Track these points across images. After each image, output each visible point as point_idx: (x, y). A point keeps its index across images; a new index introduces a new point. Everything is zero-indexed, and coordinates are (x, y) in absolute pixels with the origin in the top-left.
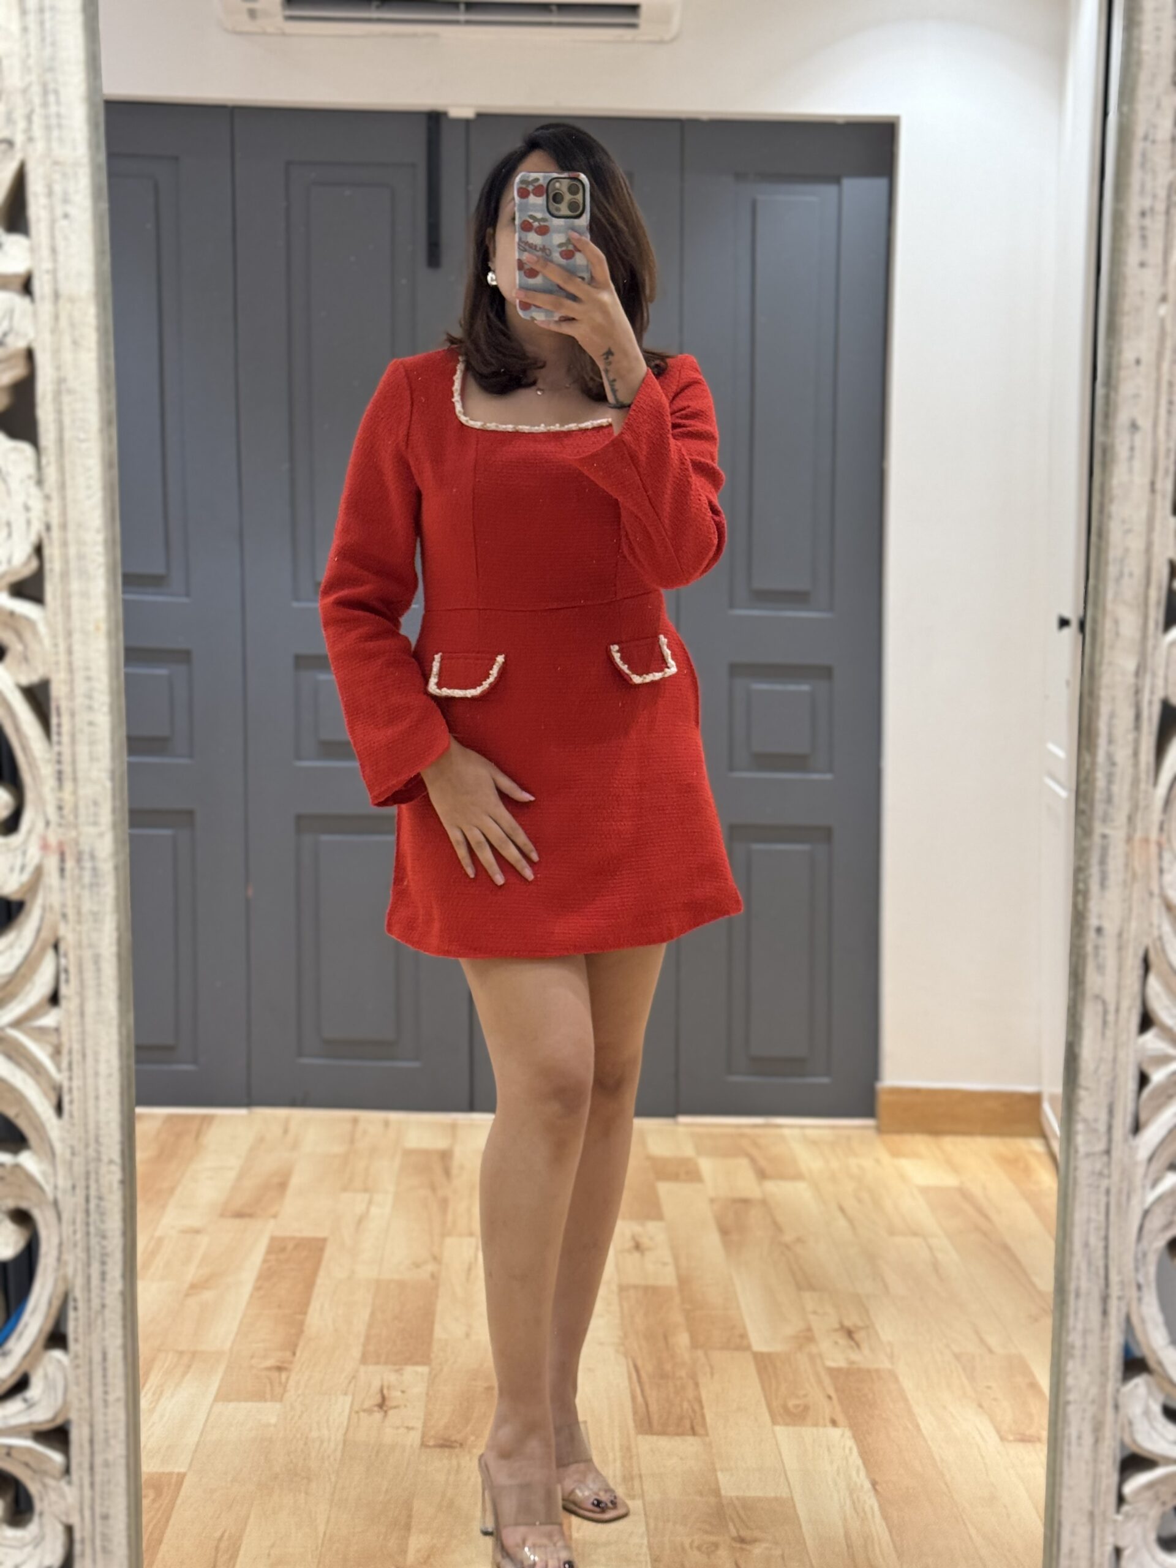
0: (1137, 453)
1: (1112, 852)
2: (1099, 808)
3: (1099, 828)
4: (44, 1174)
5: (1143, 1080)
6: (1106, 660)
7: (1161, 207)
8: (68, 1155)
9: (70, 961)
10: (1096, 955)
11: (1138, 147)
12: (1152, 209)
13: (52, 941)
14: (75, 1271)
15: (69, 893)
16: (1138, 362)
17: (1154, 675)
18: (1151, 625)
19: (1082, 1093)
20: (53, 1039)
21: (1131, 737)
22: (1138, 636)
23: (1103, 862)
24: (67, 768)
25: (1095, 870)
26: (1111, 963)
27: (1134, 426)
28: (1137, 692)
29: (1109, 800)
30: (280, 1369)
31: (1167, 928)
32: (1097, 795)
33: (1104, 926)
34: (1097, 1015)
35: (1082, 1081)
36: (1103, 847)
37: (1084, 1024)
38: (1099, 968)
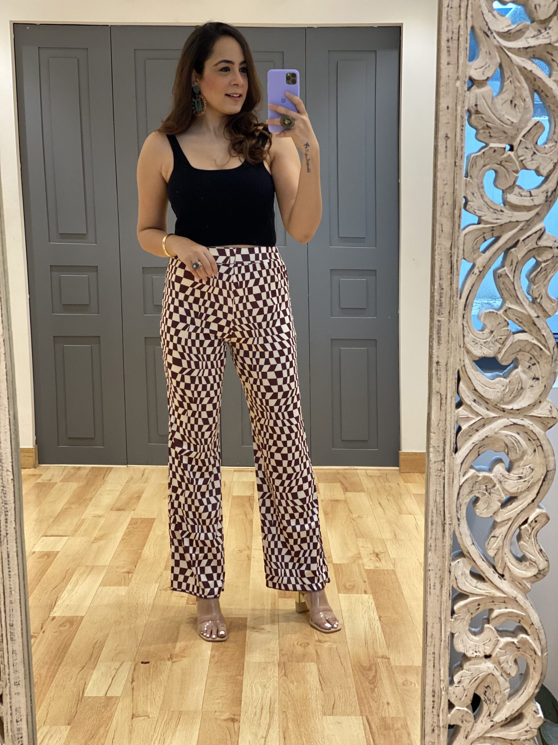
0: (448, 148)
1: (442, 328)
2: (436, 308)
3: (436, 318)
5: (459, 429)
6: (437, 243)
7: (455, 37)
10: (437, 374)
11: (445, 10)
12: (452, 38)
16: (448, 108)
17: (458, 249)
18: (457, 226)
19: (432, 434)
21: (449, 276)
22: (451, 231)
23: (439, 333)
25: (435, 336)
26: (443, 378)
27: (447, 137)
28: (451, 256)
29: (441, 305)
30: (129, 573)
31: (468, 362)
32: (435, 303)
33: (440, 361)
34: (438, 400)
35: (432, 430)
36: (439, 326)
37: (433, 404)
38: (438, 380)
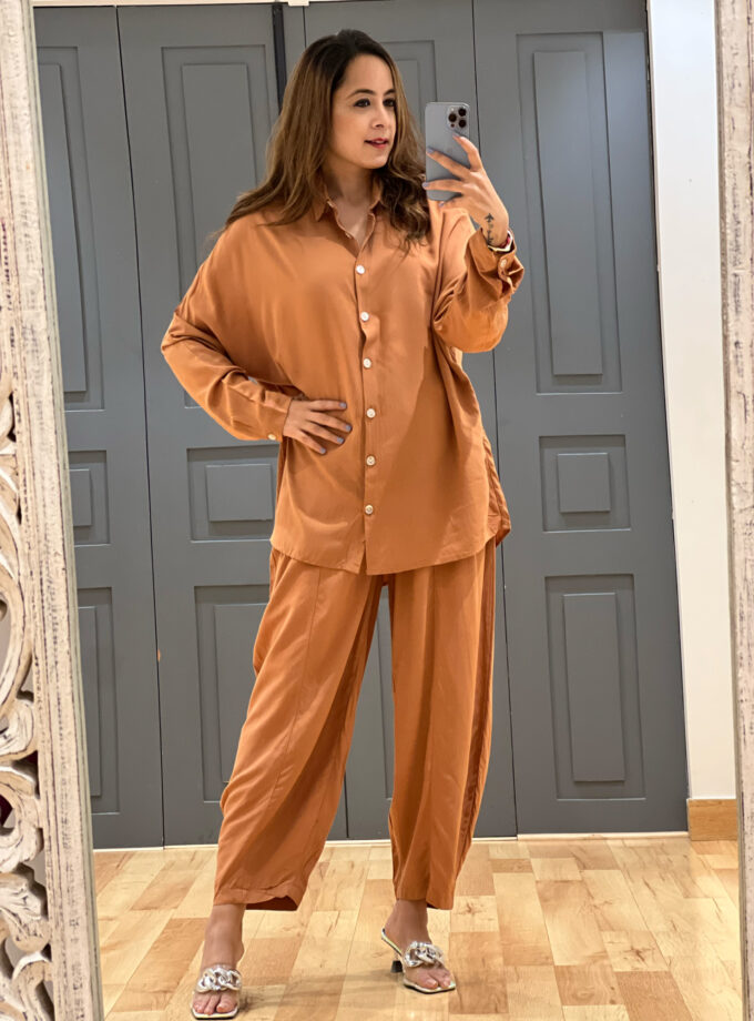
1: (741, 287)
2: (730, 254)
3: (731, 270)
4: (10, 565)
6: (726, 149)
8: (27, 551)
9: (20, 406)
10: (737, 362)
13: (8, 395)
14: (36, 635)
15: (18, 357)
19: (733, 464)
20: (13, 463)
21: (748, 201)
23: (736, 295)
24: (11, 267)
25: (731, 300)
26: (747, 367)
28: (750, 168)
29: (737, 249)
32: (728, 246)
33: (741, 340)
34: (740, 406)
35: (733, 455)
36: (735, 284)
37: (733, 413)
38: (739, 372)
